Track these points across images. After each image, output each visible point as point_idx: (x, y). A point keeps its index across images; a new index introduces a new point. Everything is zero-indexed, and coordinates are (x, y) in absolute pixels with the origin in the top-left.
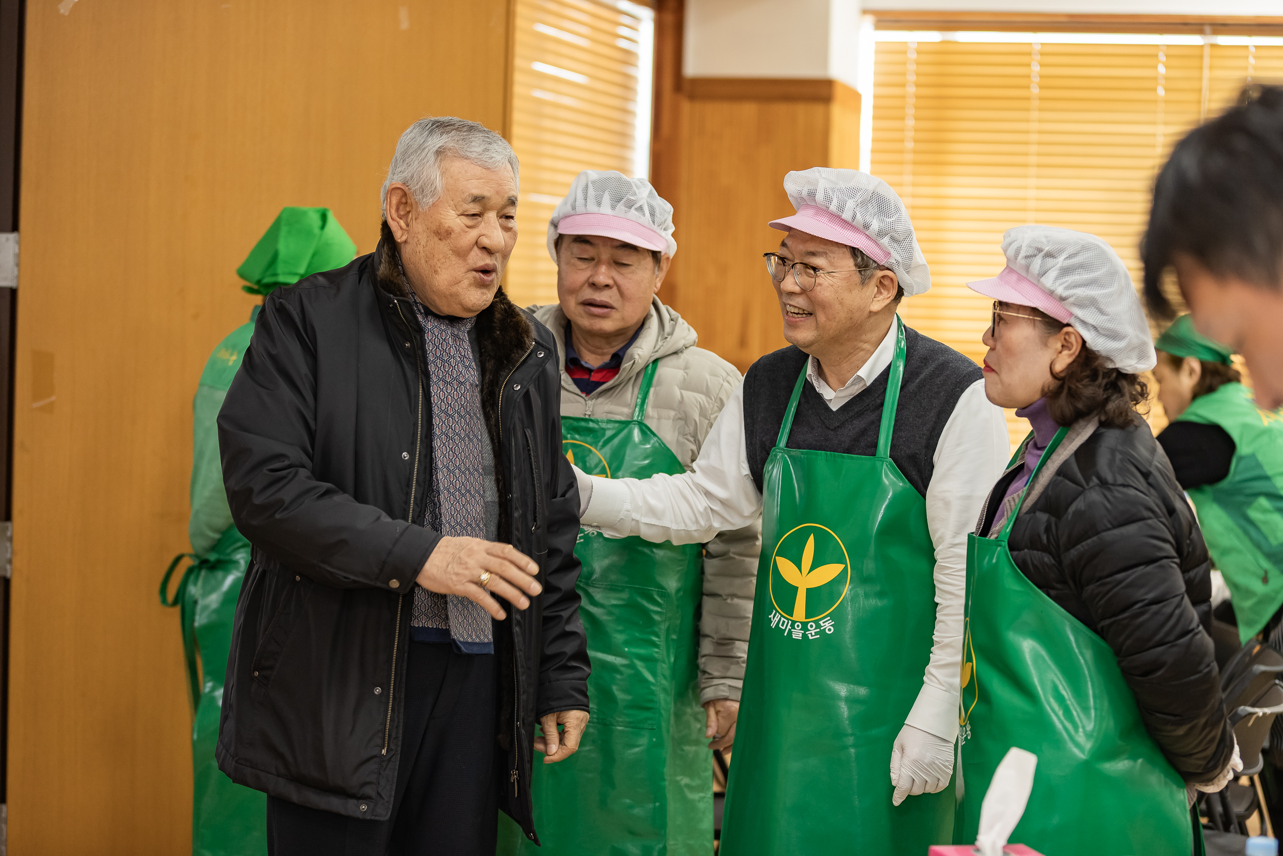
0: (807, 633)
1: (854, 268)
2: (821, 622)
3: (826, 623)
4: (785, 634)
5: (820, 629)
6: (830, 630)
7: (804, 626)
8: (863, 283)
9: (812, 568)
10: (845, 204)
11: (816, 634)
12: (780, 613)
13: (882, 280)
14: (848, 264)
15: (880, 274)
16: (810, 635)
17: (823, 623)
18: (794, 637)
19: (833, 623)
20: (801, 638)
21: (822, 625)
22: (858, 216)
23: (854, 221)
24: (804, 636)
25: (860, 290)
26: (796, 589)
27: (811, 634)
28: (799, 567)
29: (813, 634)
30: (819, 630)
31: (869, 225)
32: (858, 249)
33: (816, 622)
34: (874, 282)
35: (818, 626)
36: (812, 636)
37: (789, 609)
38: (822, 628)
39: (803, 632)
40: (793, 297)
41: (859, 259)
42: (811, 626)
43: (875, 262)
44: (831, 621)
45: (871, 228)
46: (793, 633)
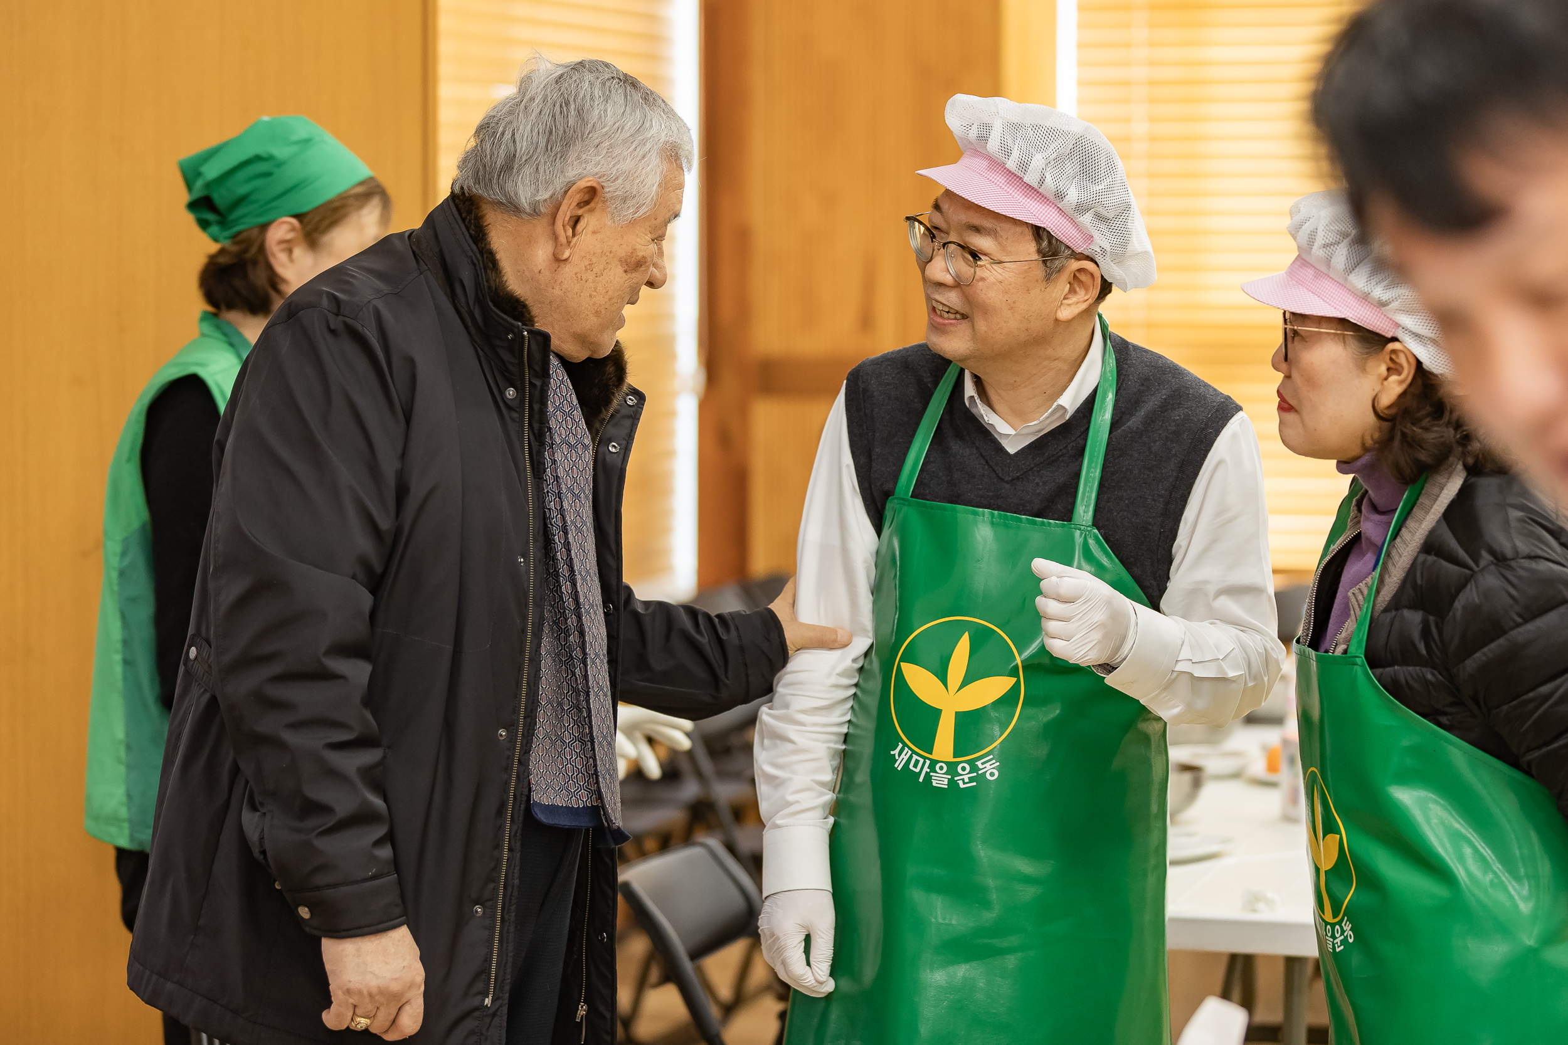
0: (956, 779)
1: (1036, 256)
2: (979, 763)
3: (987, 765)
4: (921, 780)
5: (977, 773)
6: (992, 774)
7: (952, 768)
8: (1048, 278)
9: (965, 683)
10: (1029, 160)
11: (971, 780)
12: (910, 748)
13: (1077, 274)
14: (1029, 249)
15: (1075, 265)
16: (960, 782)
17: (983, 764)
18: (934, 784)
19: (998, 764)
20: (946, 787)
21: (981, 766)
22: (1049, 180)
23: (1042, 187)
24: (952, 783)
25: (1043, 289)
26: (937, 713)
27: (963, 780)
28: (944, 680)
29: (967, 780)
30: (975, 774)
31: (1063, 195)
32: (1044, 229)
33: (972, 763)
34: (1065, 276)
35: (974, 768)
36: (964, 783)
37: (926, 742)
38: (980, 772)
39: (950, 777)
40: (941, 289)
41: (1045, 244)
42: (964, 769)
43: (1068, 247)
44: (994, 761)
45: (1066, 200)
46: (933, 778)
